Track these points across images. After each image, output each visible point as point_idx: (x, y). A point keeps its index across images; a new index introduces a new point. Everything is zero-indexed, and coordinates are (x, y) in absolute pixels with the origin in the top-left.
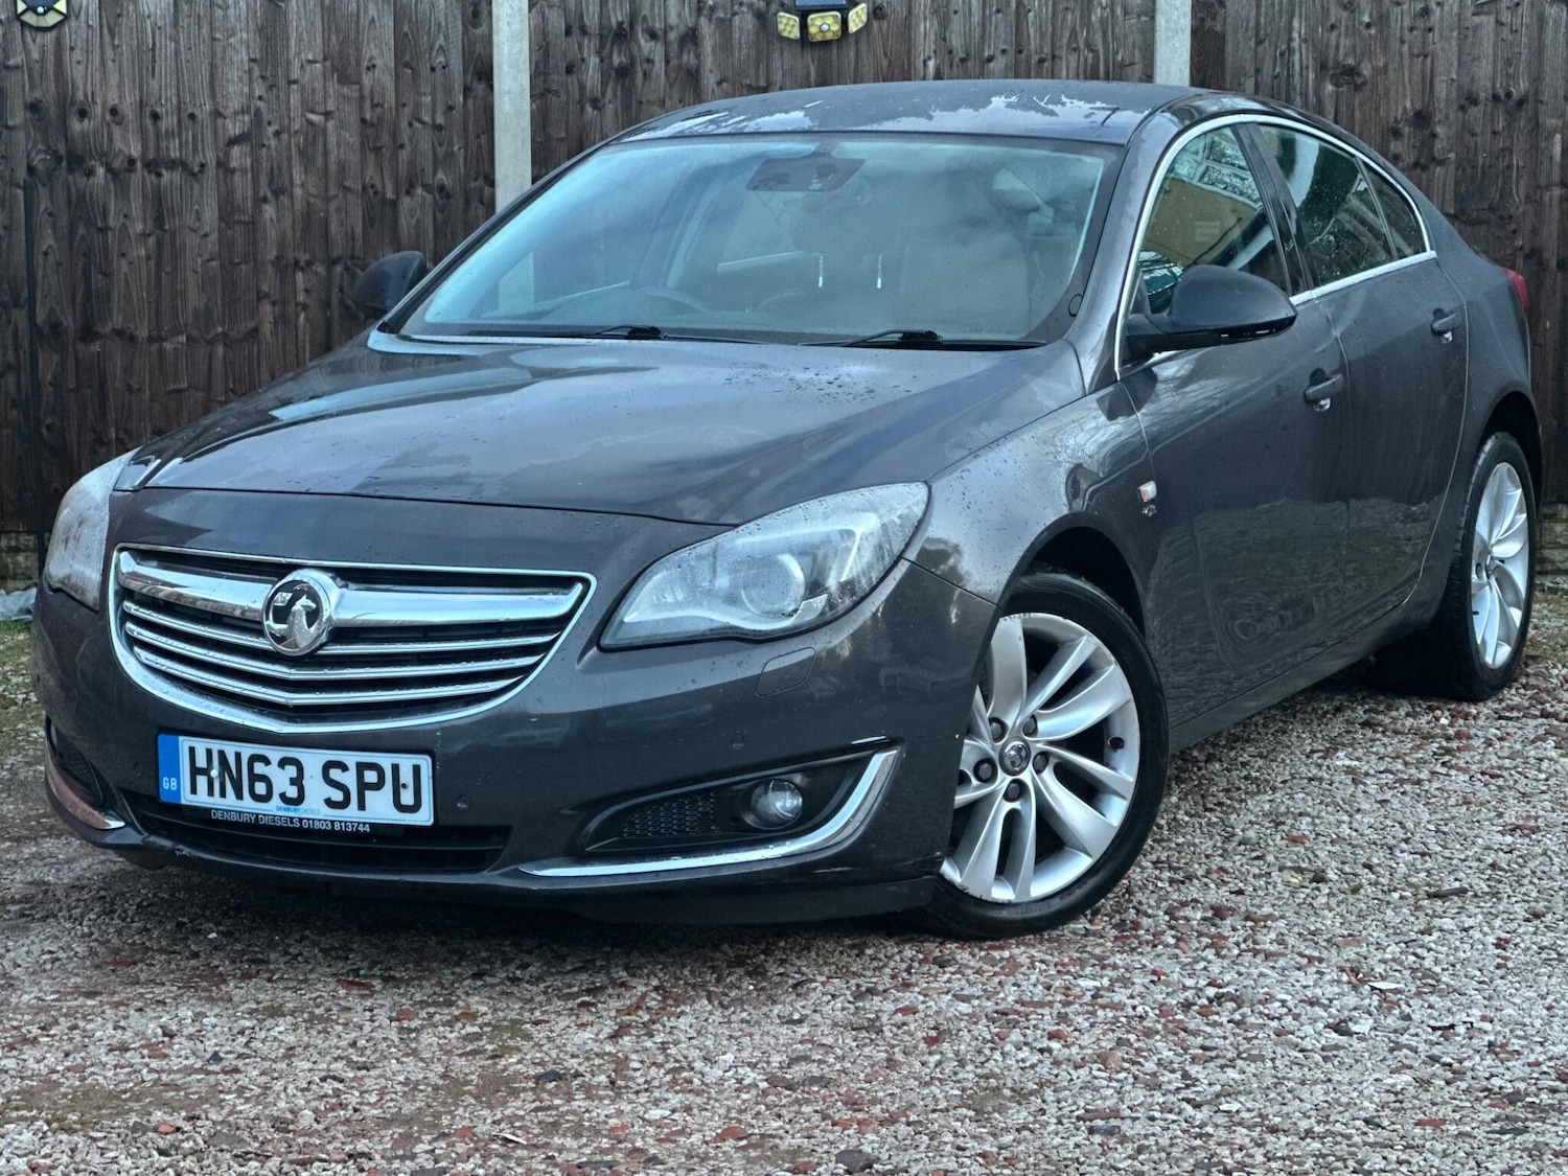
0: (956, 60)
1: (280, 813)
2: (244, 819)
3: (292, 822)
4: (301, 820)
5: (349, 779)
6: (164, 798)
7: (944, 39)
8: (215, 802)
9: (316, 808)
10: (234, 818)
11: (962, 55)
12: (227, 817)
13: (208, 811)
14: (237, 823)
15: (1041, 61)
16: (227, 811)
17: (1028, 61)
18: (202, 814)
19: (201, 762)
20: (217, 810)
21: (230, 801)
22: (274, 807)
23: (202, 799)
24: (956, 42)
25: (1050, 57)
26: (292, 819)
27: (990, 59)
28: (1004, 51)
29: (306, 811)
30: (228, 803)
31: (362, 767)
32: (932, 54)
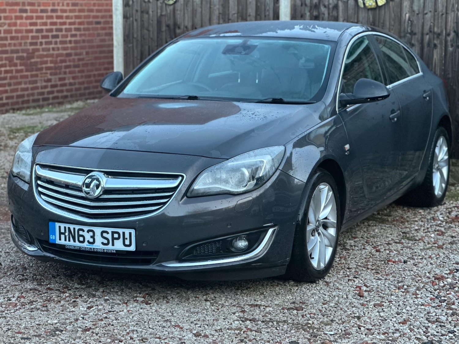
0: (416, 14)
1: (87, 247)
2: (76, 248)
3: (91, 249)
4: (94, 249)
5: (109, 236)
6: (51, 242)
7: (412, 7)
8: (67, 243)
9: (98, 245)
10: (73, 248)
11: (417, 12)
12: (70, 247)
13: (65, 245)
14: (74, 249)
15: (443, 14)
16: (71, 246)
17: (438, 14)
18: (63, 247)
19: (63, 231)
20: (68, 245)
21: (72, 243)
22: (85, 245)
23: (63, 242)
24: (416, 8)
25: (445, 14)
26: (91, 248)
27: (426, 14)
28: (430, 11)
29: (95, 246)
30: (71, 243)
31: (113, 233)
32: (408, 12)
